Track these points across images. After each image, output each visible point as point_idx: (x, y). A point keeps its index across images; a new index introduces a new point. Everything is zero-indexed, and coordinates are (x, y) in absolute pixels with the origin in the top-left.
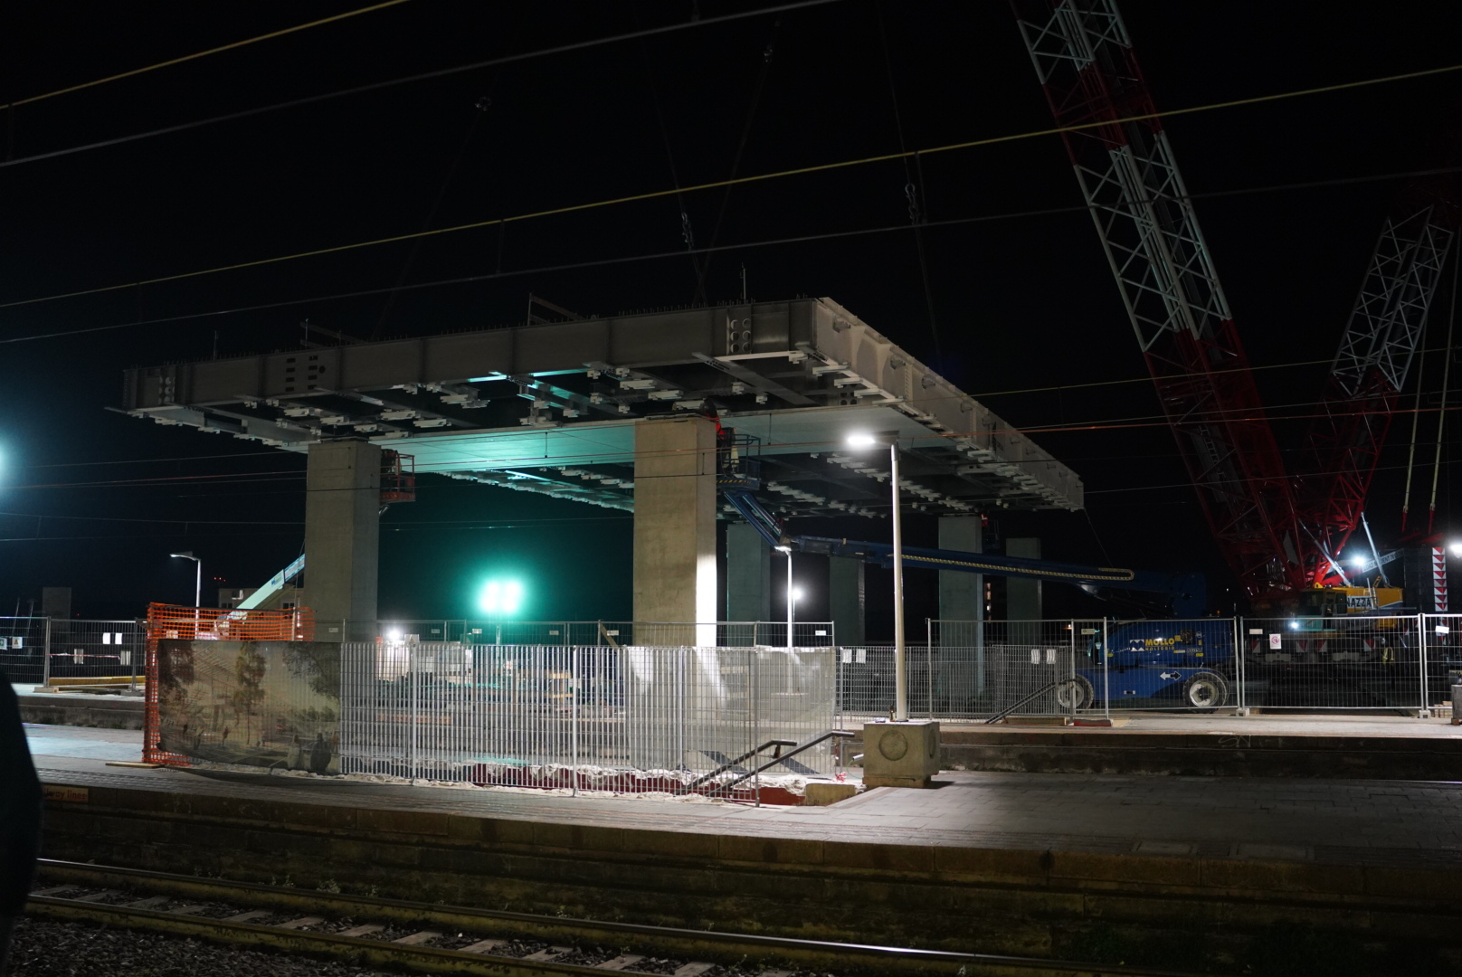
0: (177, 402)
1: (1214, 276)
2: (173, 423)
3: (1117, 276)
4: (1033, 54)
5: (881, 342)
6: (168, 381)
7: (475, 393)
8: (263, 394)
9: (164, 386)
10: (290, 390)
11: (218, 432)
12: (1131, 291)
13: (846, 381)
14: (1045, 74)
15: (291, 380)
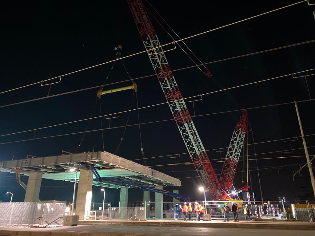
0: (3, 168)
1: (202, 144)
2: (4, 171)
3: (186, 144)
4: (171, 109)
5: (119, 158)
6: (2, 164)
7: (54, 166)
8: (17, 166)
9: (1, 165)
10: (22, 166)
11: (13, 173)
12: (188, 147)
13: (111, 165)
14: (173, 112)
15: (22, 164)
